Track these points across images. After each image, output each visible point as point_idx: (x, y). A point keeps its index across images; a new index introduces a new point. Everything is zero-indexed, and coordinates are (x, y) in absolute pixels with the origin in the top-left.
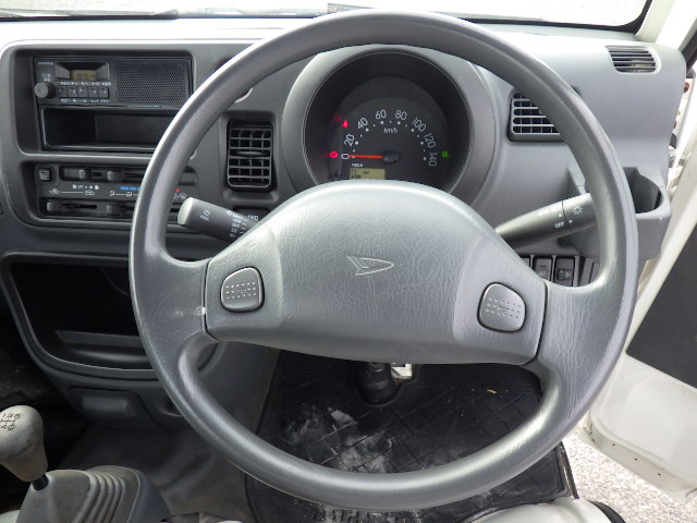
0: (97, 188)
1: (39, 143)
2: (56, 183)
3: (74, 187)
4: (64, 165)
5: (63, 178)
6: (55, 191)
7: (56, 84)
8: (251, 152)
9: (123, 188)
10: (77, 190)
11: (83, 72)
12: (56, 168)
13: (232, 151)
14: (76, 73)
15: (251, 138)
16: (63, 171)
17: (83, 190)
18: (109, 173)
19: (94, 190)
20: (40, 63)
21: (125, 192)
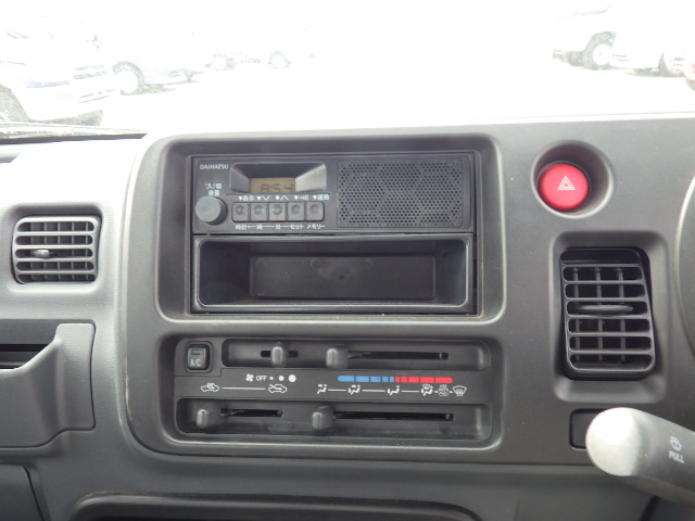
0: (292, 378)
1: (186, 300)
2: (216, 372)
3: (250, 378)
4: (233, 338)
5: (229, 362)
6: (211, 386)
7: (229, 199)
8: (615, 306)
9: (342, 378)
10: (255, 384)
11: (271, 181)
12: (218, 344)
13: (571, 304)
14: (258, 183)
15: (599, 281)
16: (229, 351)
17: (266, 384)
18: (331, 351)
19: (286, 382)
20: (203, 167)
21: (348, 385)
